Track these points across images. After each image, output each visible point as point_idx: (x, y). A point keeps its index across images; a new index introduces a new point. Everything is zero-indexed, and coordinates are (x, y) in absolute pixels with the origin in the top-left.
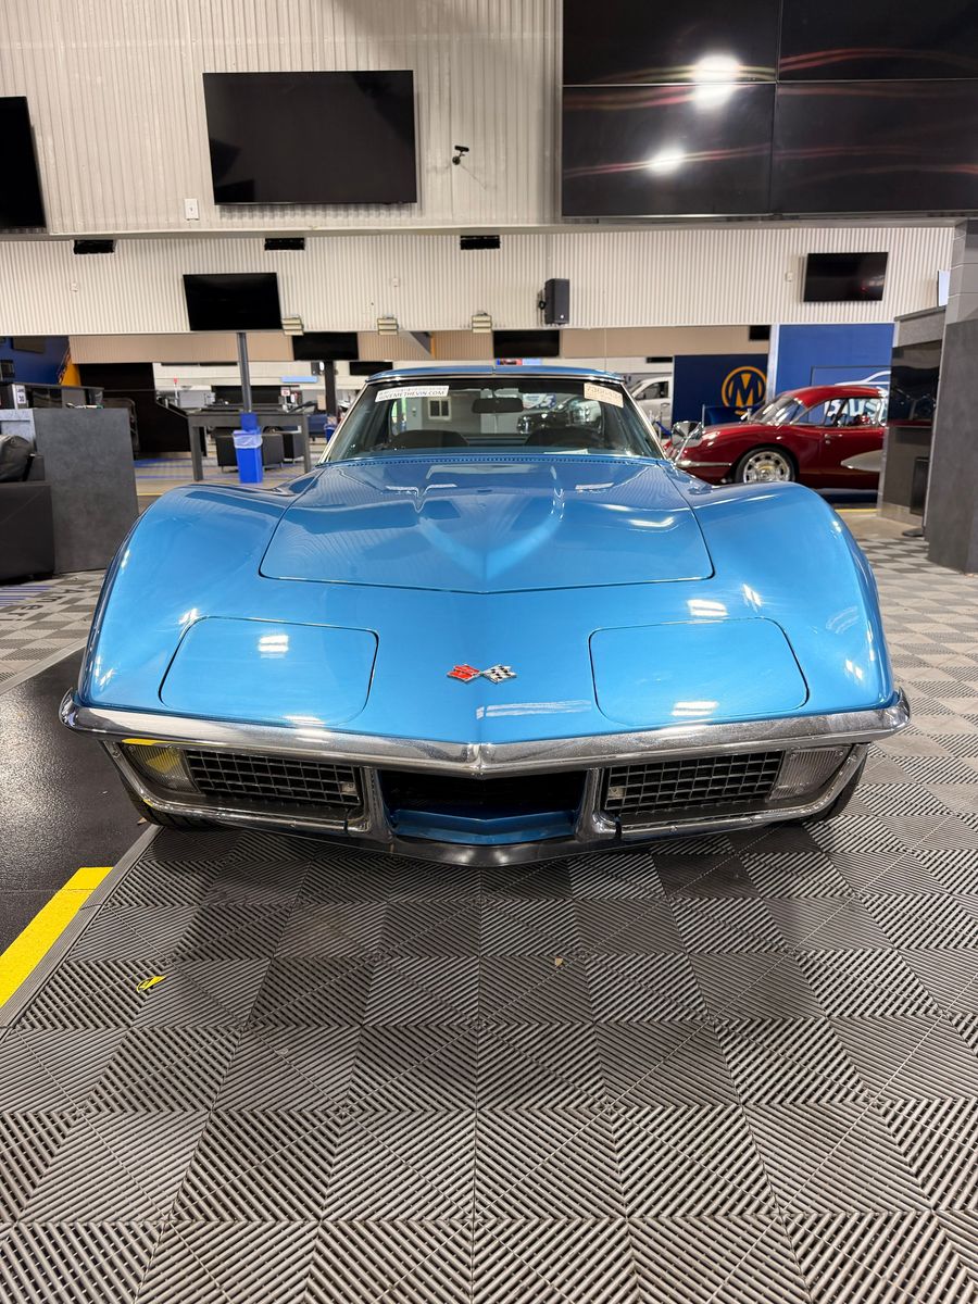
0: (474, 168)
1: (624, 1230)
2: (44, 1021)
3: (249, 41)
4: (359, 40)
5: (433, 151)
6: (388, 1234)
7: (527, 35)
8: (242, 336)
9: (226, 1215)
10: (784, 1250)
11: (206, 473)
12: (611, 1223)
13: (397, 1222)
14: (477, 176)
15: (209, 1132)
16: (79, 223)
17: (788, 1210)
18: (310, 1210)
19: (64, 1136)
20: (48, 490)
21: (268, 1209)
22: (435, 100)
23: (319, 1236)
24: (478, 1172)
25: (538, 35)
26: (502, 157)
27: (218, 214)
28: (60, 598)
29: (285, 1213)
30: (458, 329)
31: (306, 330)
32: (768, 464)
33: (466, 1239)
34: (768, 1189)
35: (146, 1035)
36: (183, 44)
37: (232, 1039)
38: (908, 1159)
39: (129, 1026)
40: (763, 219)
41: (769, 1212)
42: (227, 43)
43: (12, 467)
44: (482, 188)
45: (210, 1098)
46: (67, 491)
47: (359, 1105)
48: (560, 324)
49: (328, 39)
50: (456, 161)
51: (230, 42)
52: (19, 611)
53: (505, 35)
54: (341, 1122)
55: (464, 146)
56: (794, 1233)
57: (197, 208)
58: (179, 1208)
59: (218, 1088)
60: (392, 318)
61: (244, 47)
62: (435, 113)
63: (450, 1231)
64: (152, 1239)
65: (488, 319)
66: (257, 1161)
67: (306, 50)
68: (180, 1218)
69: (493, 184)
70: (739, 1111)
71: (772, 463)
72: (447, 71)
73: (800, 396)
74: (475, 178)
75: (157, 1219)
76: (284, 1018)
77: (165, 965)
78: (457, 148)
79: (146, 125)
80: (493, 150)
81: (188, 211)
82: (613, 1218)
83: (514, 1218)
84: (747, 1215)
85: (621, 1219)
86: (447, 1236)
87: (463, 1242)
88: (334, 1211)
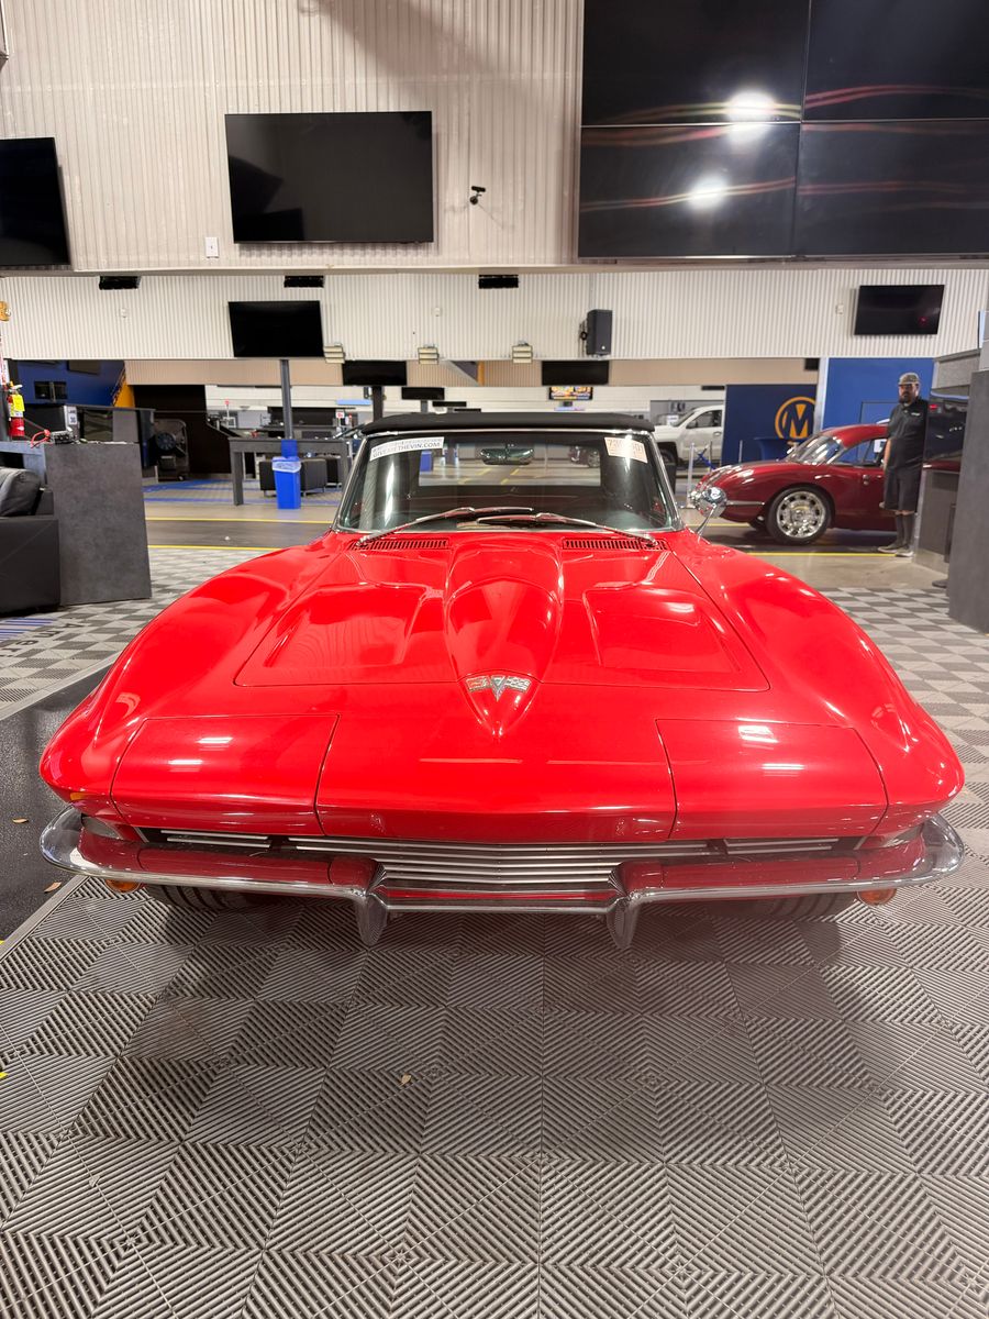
0: (492, 208)
3: (272, 83)
4: (380, 81)
5: (450, 192)
7: (548, 75)
8: (285, 363)
11: (246, 496)
14: (495, 215)
16: (103, 260)
20: (56, 524)
22: (454, 140)
25: (559, 75)
26: (520, 197)
27: (238, 253)
28: (58, 633)
30: (499, 359)
31: (348, 358)
32: (803, 505)
36: (207, 85)
37: (48, 1148)
40: (787, 260)
42: (250, 84)
43: (21, 502)
44: (500, 228)
46: (76, 525)
47: (148, 1236)
48: (601, 355)
49: (349, 81)
50: (474, 201)
51: (253, 83)
52: (14, 646)
53: (525, 75)
54: (124, 1255)
55: (482, 186)
59: (14, 1205)
60: (433, 348)
61: (266, 88)
62: (453, 154)
65: (529, 349)
67: (327, 90)
69: (511, 223)
71: (807, 503)
72: (466, 112)
73: (839, 434)
74: (492, 218)
76: (107, 1127)
77: (12, 1058)
78: (474, 188)
79: (170, 164)
80: (511, 189)
81: (208, 249)
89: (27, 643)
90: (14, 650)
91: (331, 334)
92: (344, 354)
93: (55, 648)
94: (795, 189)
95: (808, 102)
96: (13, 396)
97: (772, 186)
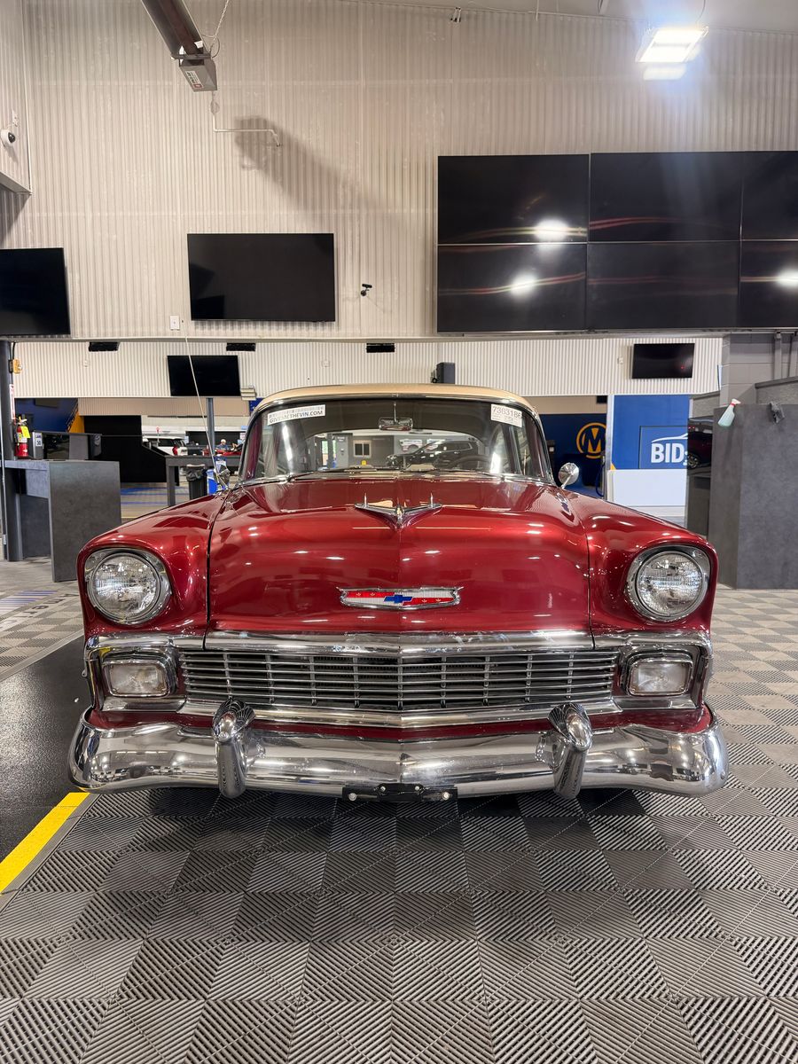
0: (376, 298)
1: (389, 1007)
2: (42, 887)
4: (297, 214)
5: (347, 287)
6: (246, 1008)
7: (414, 211)
8: (211, 400)
9: (149, 996)
10: (483, 1019)
11: (177, 499)
12: (382, 1004)
13: (253, 1001)
14: (378, 303)
15: (142, 951)
16: (94, 331)
17: (491, 998)
18: (201, 994)
19: (52, 953)
21: (175, 993)
23: (205, 1008)
24: (306, 975)
25: (421, 211)
26: (396, 291)
27: (193, 327)
28: (62, 600)
29: (185, 995)
31: (258, 397)
33: (293, 1011)
34: (482, 987)
35: (106, 896)
36: (175, 214)
37: (162, 899)
38: (572, 972)
39: (96, 890)
40: (583, 333)
41: (479, 999)
42: (205, 214)
44: (382, 312)
45: (145, 932)
47: (238, 938)
49: (276, 213)
50: (363, 293)
51: (207, 214)
53: (398, 211)
54: (226, 947)
55: (369, 284)
56: (490, 1011)
57: (180, 322)
58: (121, 992)
59: (150, 927)
61: (217, 217)
63: (284, 1006)
64: (105, 1009)
66: (171, 968)
67: (260, 219)
68: (121, 997)
69: (389, 309)
70: (475, 944)
72: (357, 233)
74: (376, 305)
75: (107, 998)
76: (195, 887)
78: (363, 285)
80: (389, 286)
81: (172, 324)
82: (384, 1001)
83: (324, 1000)
84: (466, 1000)
85: (389, 1001)
86: (282, 1009)
87: (291, 1012)
88: (215, 995)
89: (40, 608)
90: (32, 613)
91: (246, 380)
92: (256, 394)
93: (62, 610)
94: (586, 281)
95: (591, 226)
96: (22, 427)
97: (569, 279)
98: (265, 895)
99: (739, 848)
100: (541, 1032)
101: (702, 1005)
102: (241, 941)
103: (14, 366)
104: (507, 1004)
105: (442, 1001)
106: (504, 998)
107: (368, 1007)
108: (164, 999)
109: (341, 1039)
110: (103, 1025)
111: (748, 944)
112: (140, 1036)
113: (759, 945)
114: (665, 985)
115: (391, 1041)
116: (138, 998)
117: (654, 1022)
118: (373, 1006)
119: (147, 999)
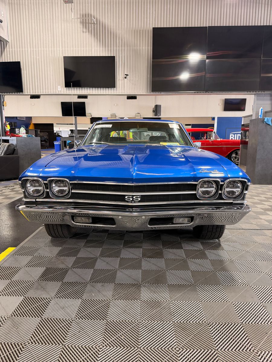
0: (130, 80)
3: (75, 49)
4: (102, 49)
6: (55, 321)
7: (144, 48)
8: (76, 118)
9: (22, 316)
10: (138, 328)
13: (58, 319)
15: (23, 301)
17: (142, 320)
18: (40, 316)
21: (31, 315)
23: (40, 320)
24: (78, 311)
25: (147, 48)
26: (137, 77)
27: (66, 90)
33: (71, 322)
34: (139, 316)
35: (14, 282)
36: (59, 49)
37: (33, 283)
38: (172, 312)
39: (11, 280)
40: (203, 92)
41: (137, 321)
43: (10, 151)
44: (132, 84)
45: (25, 294)
46: (24, 158)
47: (57, 297)
48: (158, 116)
49: (95, 49)
50: (125, 78)
51: (70, 49)
53: (138, 48)
54: (52, 300)
55: (128, 74)
56: (141, 325)
57: (61, 88)
58: (12, 314)
63: (68, 321)
64: (6, 320)
65: (140, 115)
66: (31, 306)
68: (12, 316)
69: (135, 83)
70: (140, 302)
72: (124, 56)
74: (130, 82)
75: (7, 316)
80: (135, 75)
81: (58, 89)
82: (104, 320)
83: (82, 319)
84: (133, 321)
85: (105, 320)
86: (67, 322)
87: (70, 323)
88: (45, 316)
89: (11, 187)
90: (8, 188)
91: (88, 110)
92: (91, 116)
94: (205, 75)
95: (208, 54)
96: (7, 125)
98: (69, 283)
99: (240, 271)
100: (158, 333)
101: (217, 325)
102: (57, 298)
103: (4, 104)
104: (147, 323)
105: (124, 321)
106: (147, 320)
107: (98, 322)
108: (27, 317)
109: (86, 333)
110: (4, 325)
111: (238, 305)
112: (16, 329)
113: (242, 305)
114: (205, 318)
115: (104, 334)
116: (18, 316)
117: (199, 331)
118: (100, 322)
119: (21, 317)
